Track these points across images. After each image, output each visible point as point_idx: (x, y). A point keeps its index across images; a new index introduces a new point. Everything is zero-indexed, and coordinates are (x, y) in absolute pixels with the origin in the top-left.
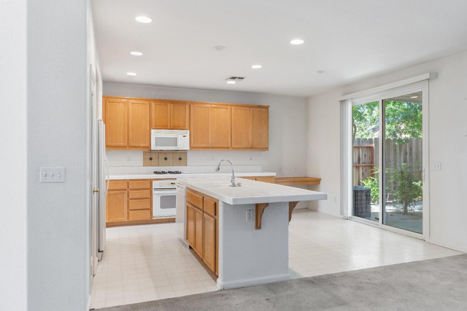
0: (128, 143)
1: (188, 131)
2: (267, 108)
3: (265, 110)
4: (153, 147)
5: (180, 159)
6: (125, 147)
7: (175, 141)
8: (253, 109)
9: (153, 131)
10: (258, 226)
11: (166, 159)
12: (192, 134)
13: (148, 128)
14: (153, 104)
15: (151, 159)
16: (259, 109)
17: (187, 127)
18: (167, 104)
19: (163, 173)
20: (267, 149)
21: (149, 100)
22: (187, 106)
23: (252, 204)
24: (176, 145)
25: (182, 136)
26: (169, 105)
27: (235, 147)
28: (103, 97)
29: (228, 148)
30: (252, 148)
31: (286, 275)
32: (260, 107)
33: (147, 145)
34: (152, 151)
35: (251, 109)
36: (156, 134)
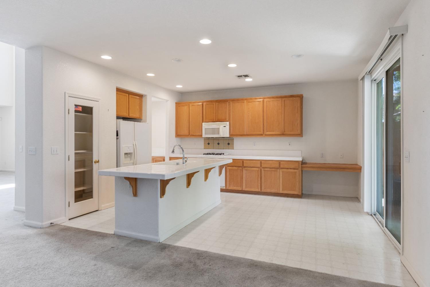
0: (190, 133)
1: (228, 123)
2: (301, 97)
4: (205, 136)
5: (229, 144)
6: (188, 136)
7: (217, 131)
8: (284, 99)
9: (203, 123)
11: (218, 144)
12: (231, 125)
13: (201, 122)
14: (205, 105)
15: (209, 144)
16: (291, 99)
17: (227, 120)
18: (213, 103)
20: (301, 135)
21: (203, 102)
22: (228, 103)
24: (219, 134)
25: (223, 127)
26: (215, 104)
27: (268, 133)
28: (176, 103)
29: (262, 135)
30: (283, 134)
31: (155, 238)
32: (292, 96)
33: (200, 134)
34: (209, 138)
35: (283, 99)
36: (205, 126)
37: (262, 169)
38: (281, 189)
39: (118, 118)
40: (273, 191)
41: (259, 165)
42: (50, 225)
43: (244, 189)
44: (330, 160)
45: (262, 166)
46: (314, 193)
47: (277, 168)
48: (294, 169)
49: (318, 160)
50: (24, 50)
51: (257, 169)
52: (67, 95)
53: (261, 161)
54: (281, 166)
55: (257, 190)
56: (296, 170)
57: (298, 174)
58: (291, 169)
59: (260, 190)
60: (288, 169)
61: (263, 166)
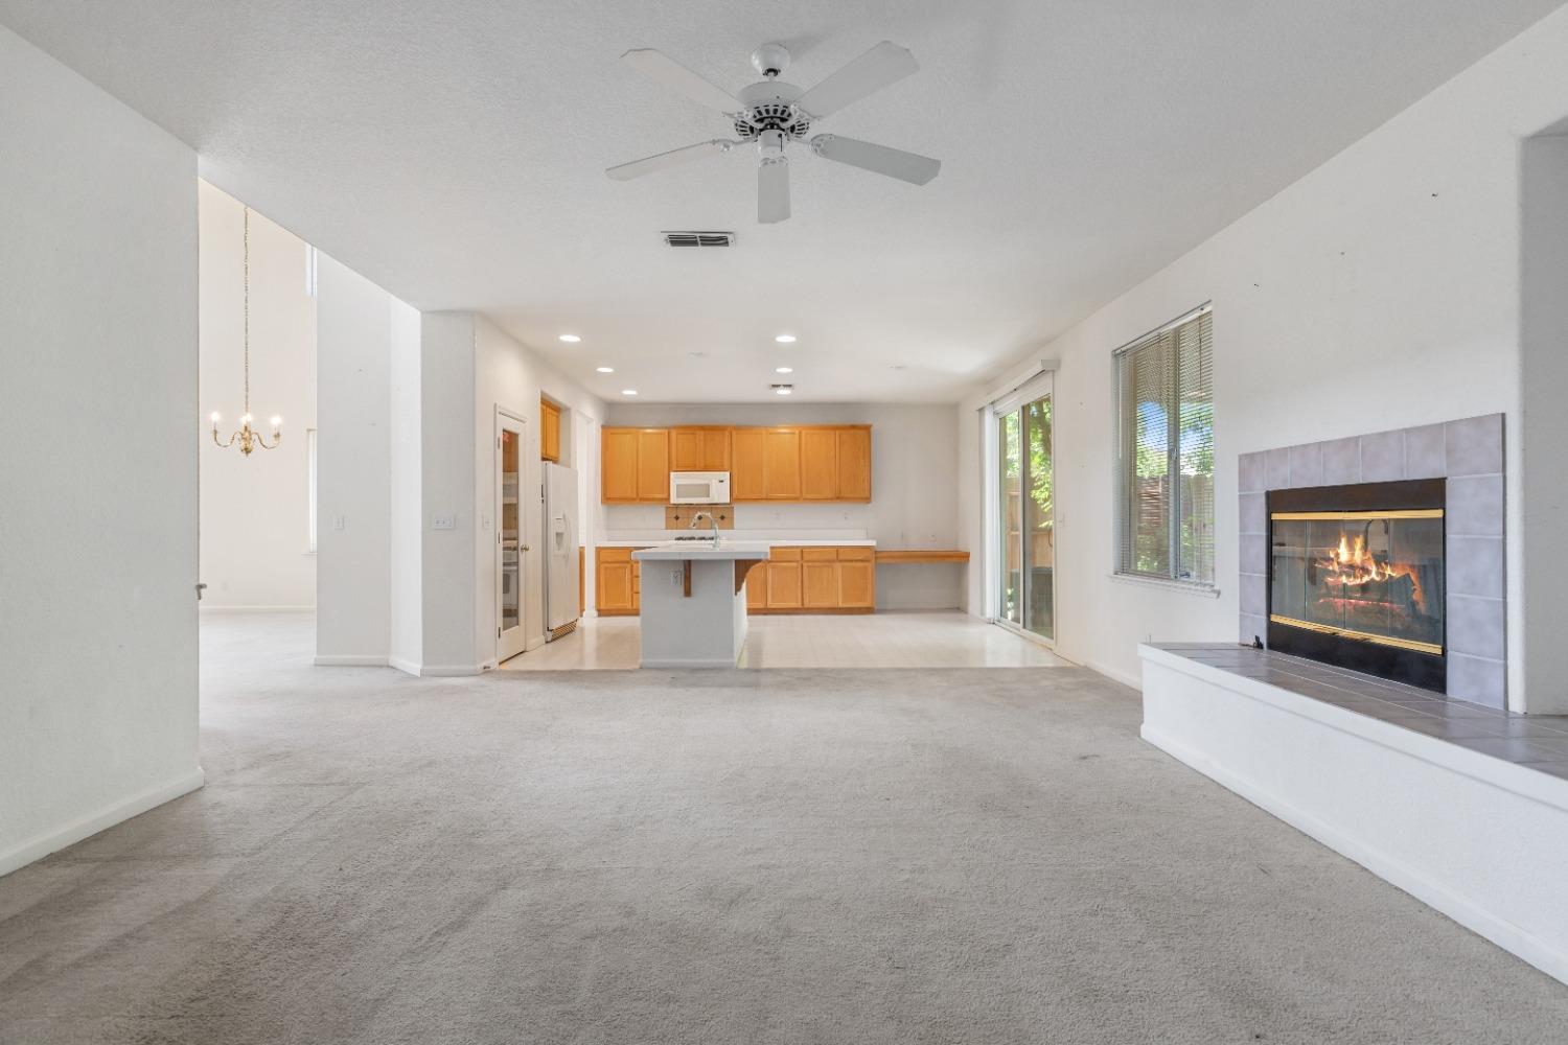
0: (637, 494)
1: (728, 473)
2: (867, 428)
3: (862, 432)
4: (674, 500)
5: (722, 518)
6: (633, 499)
7: (706, 490)
8: (840, 431)
9: (672, 474)
10: (688, 593)
11: (700, 517)
12: (734, 477)
13: (666, 471)
14: (674, 433)
15: (677, 518)
16: (852, 431)
17: (726, 467)
18: (694, 432)
19: (693, 538)
20: (868, 500)
21: (669, 428)
22: (727, 433)
23: (679, 561)
24: (708, 496)
25: (717, 481)
26: (698, 432)
27: (809, 496)
28: (603, 427)
29: (796, 499)
30: (838, 498)
31: (729, 661)
32: (853, 427)
33: (665, 496)
34: (677, 506)
35: (837, 432)
36: (677, 479)
37: (805, 565)
38: (840, 601)
39: (544, 459)
40: (826, 604)
41: (798, 557)
42: (482, 671)
43: (771, 605)
44: (916, 544)
45: (805, 559)
46: (889, 607)
47: (834, 561)
48: (862, 561)
49: (896, 546)
50: (419, 313)
51: (795, 564)
52: (498, 410)
53: (802, 549)
54: (841, 557)
55: (793, 605)
56: (866, 564)
57: (870, 570)
58: (856, 561)
59: (800, 606)
60: (851, 561)
61: (806, 557)
